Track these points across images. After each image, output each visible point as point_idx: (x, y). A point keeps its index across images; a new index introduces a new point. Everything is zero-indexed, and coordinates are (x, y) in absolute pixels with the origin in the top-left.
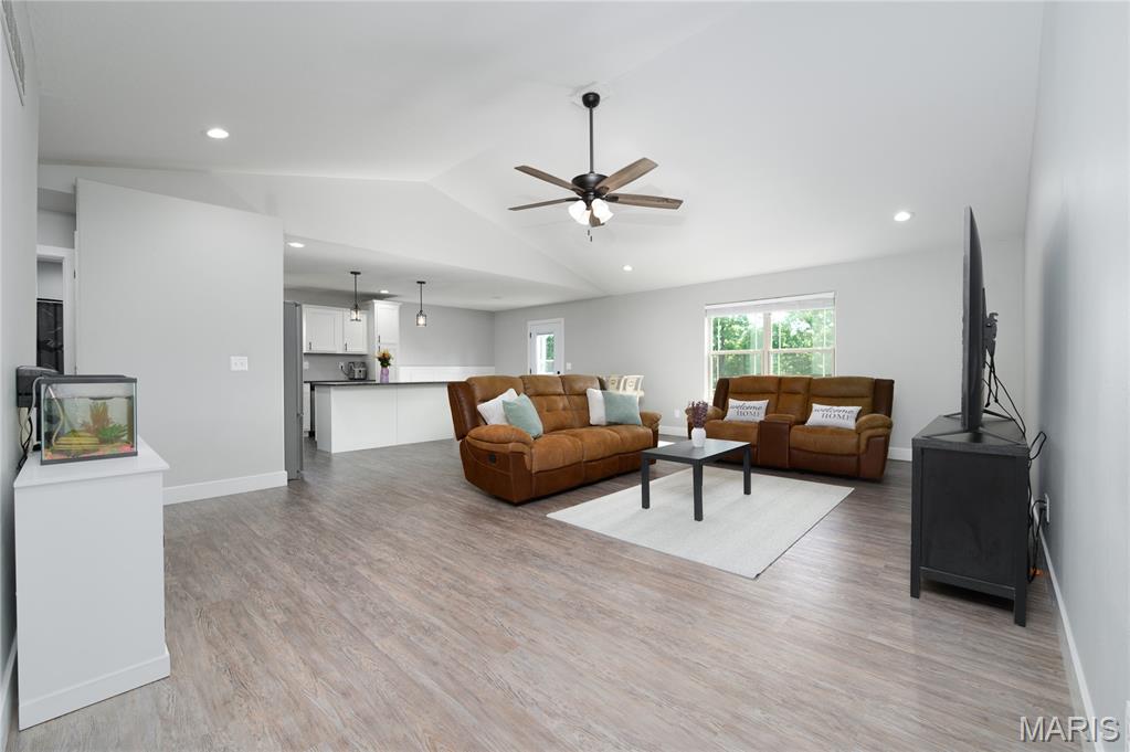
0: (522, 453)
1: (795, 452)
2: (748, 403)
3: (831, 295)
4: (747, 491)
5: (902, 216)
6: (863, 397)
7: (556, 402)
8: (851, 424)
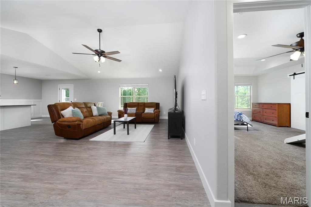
0: (80, 124)
1: (143, 119)
2: (132, 109)
3: (147, 85)
4: (135, 128)
5: (161, 70)
6: (154, 106)
7: (83, 110)
8: (153, 112)
